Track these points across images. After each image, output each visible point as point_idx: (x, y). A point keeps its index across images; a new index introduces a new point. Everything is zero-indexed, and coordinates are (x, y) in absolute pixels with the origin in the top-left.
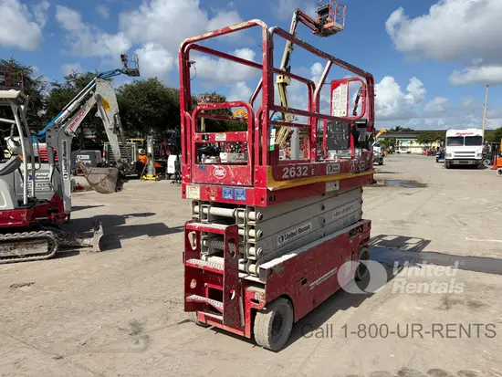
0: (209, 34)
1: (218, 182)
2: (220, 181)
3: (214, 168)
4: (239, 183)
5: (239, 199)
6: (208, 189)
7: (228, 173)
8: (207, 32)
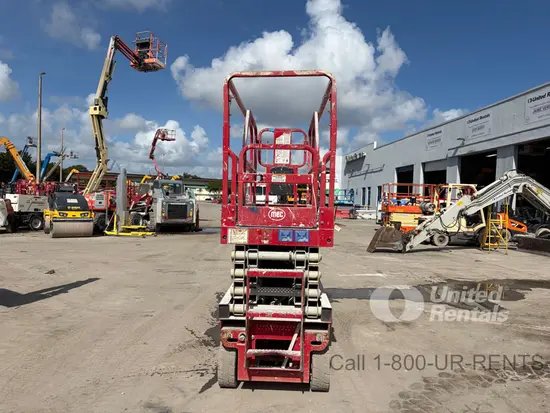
1: (274, 225)
2: (277, 223)
3: (269, 209)
4: (301, 225)
5: (300, 241)
6: (260, 232)
7: (288, 214)
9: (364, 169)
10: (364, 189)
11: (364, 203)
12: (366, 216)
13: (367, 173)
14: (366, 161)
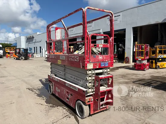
0: (97, 9)
1: (100, 61)
2: (101, 61)
3: (98, 56)
4: (107, 61)
5: (106, 66)
6: (96, 64)
7: (103, 58)
8: (97, 8)
9: (34, 41)
10: (34, 48)
11: (35, 52)
12: (37, 56)
13: (35, 42)
14: (34, 38)
